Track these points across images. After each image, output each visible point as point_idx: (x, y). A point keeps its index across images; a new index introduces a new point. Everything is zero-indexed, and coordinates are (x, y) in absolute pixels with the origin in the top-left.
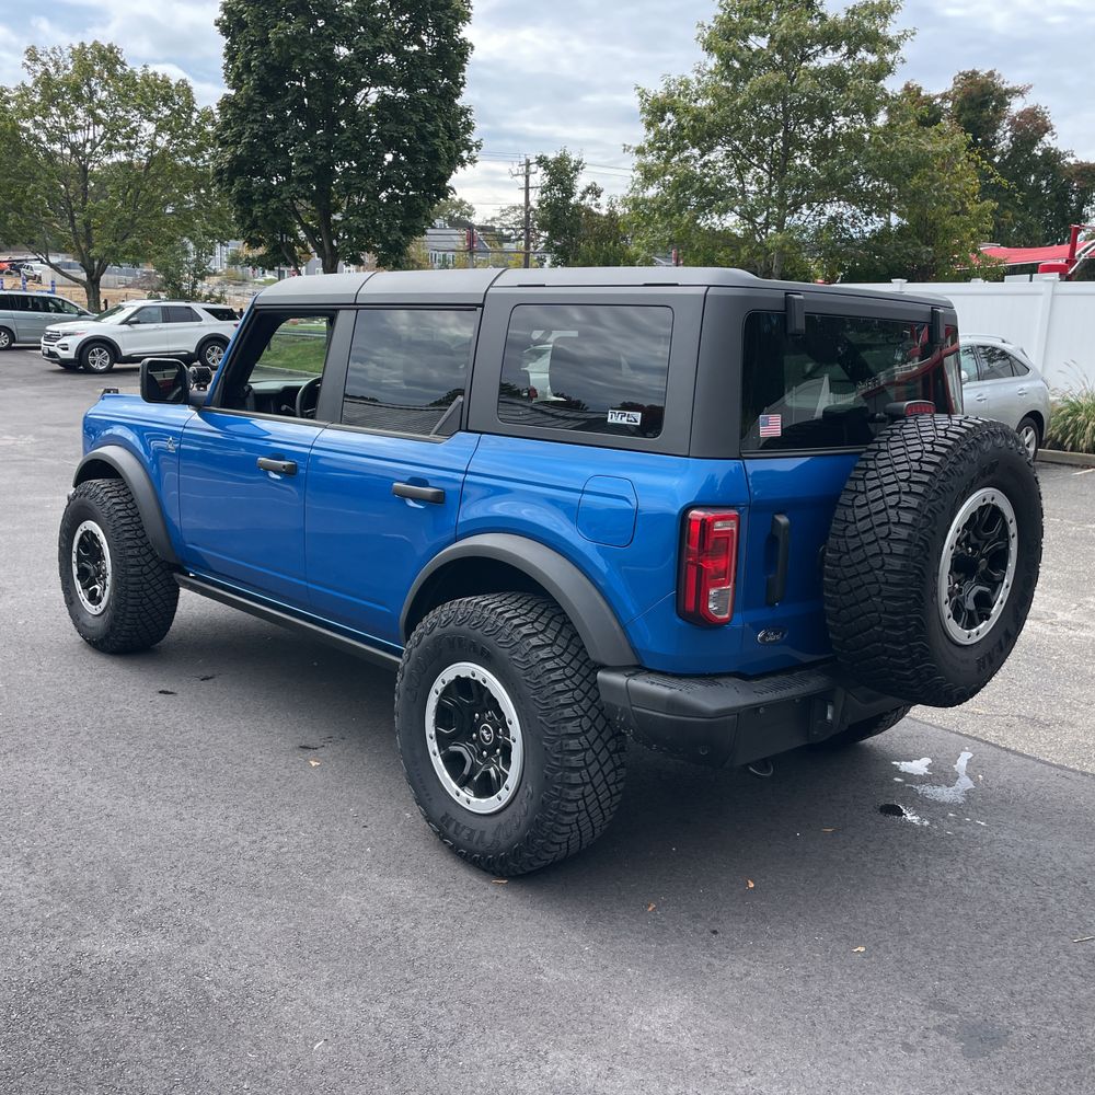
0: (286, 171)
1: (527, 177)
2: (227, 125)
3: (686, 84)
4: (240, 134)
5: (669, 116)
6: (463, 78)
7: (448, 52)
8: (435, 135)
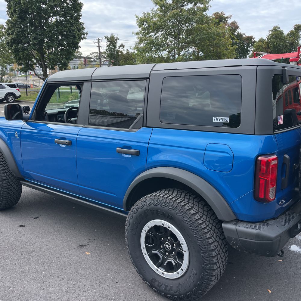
0: (29, 43)
1: (99, 43)
2: (9, 29)
3: (149, 14)
4: (14, 31)
5: (145, 23)
6: (81, 14)
7: (76, 6)
8: (74, 30)
